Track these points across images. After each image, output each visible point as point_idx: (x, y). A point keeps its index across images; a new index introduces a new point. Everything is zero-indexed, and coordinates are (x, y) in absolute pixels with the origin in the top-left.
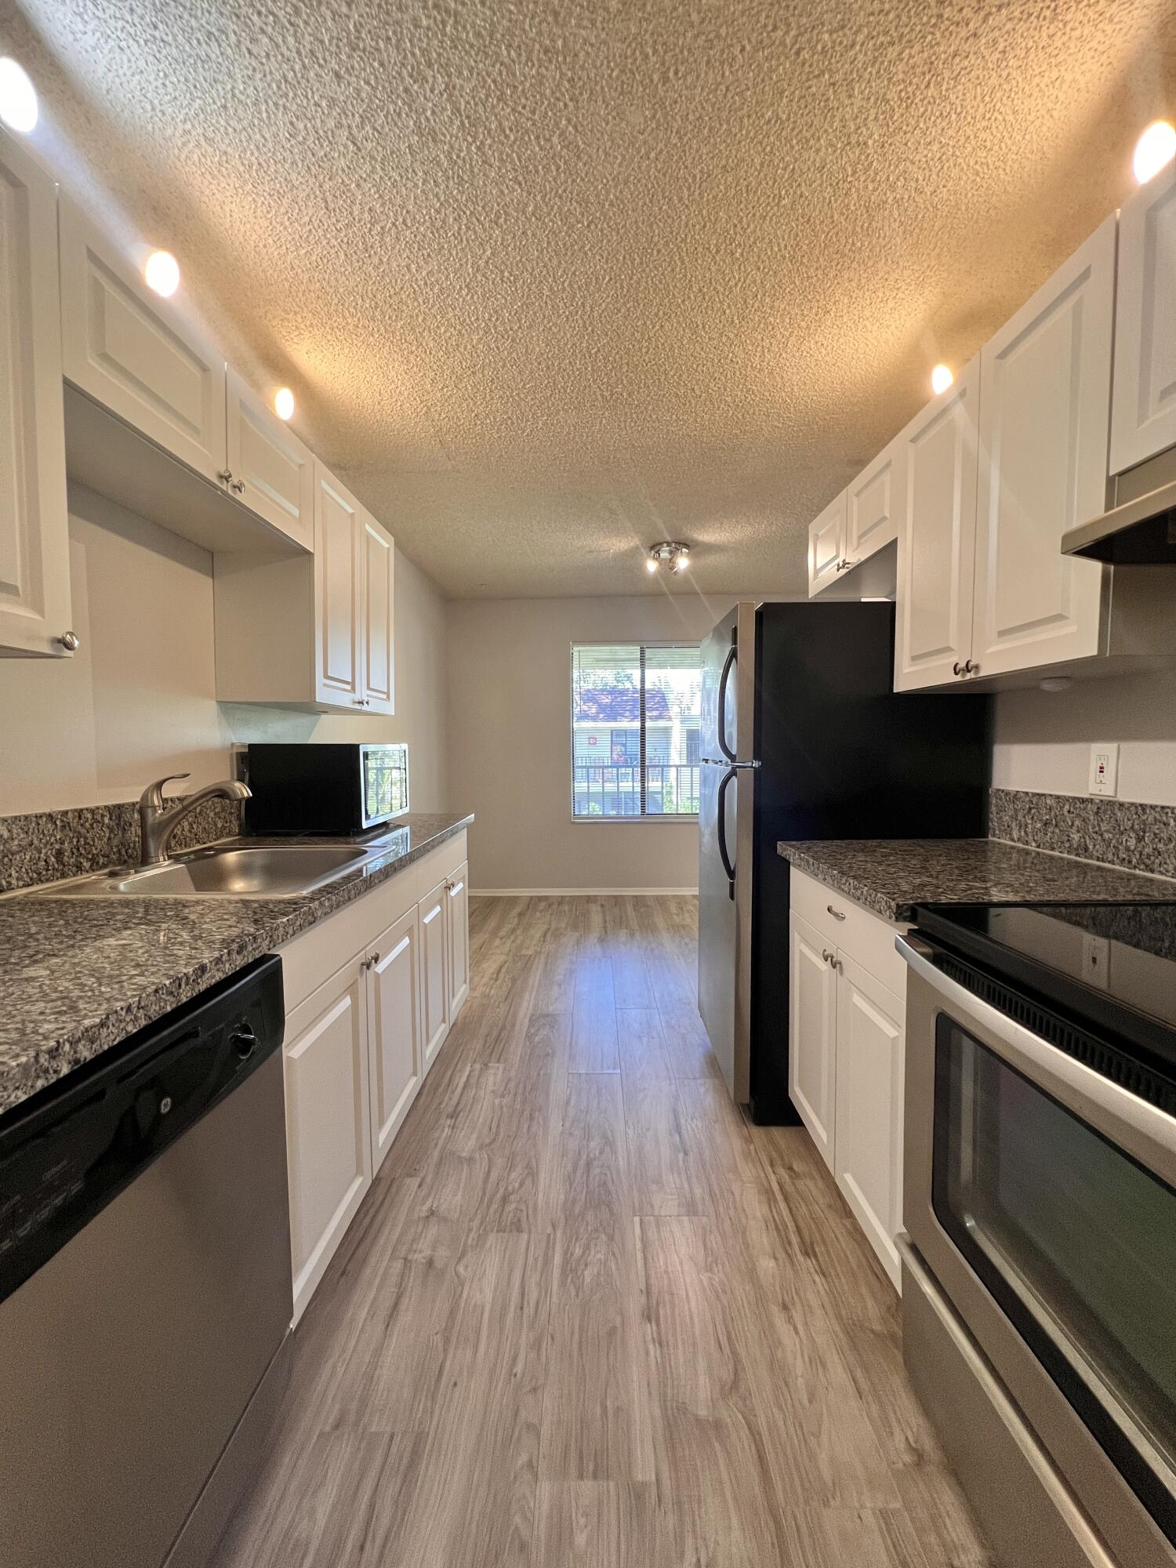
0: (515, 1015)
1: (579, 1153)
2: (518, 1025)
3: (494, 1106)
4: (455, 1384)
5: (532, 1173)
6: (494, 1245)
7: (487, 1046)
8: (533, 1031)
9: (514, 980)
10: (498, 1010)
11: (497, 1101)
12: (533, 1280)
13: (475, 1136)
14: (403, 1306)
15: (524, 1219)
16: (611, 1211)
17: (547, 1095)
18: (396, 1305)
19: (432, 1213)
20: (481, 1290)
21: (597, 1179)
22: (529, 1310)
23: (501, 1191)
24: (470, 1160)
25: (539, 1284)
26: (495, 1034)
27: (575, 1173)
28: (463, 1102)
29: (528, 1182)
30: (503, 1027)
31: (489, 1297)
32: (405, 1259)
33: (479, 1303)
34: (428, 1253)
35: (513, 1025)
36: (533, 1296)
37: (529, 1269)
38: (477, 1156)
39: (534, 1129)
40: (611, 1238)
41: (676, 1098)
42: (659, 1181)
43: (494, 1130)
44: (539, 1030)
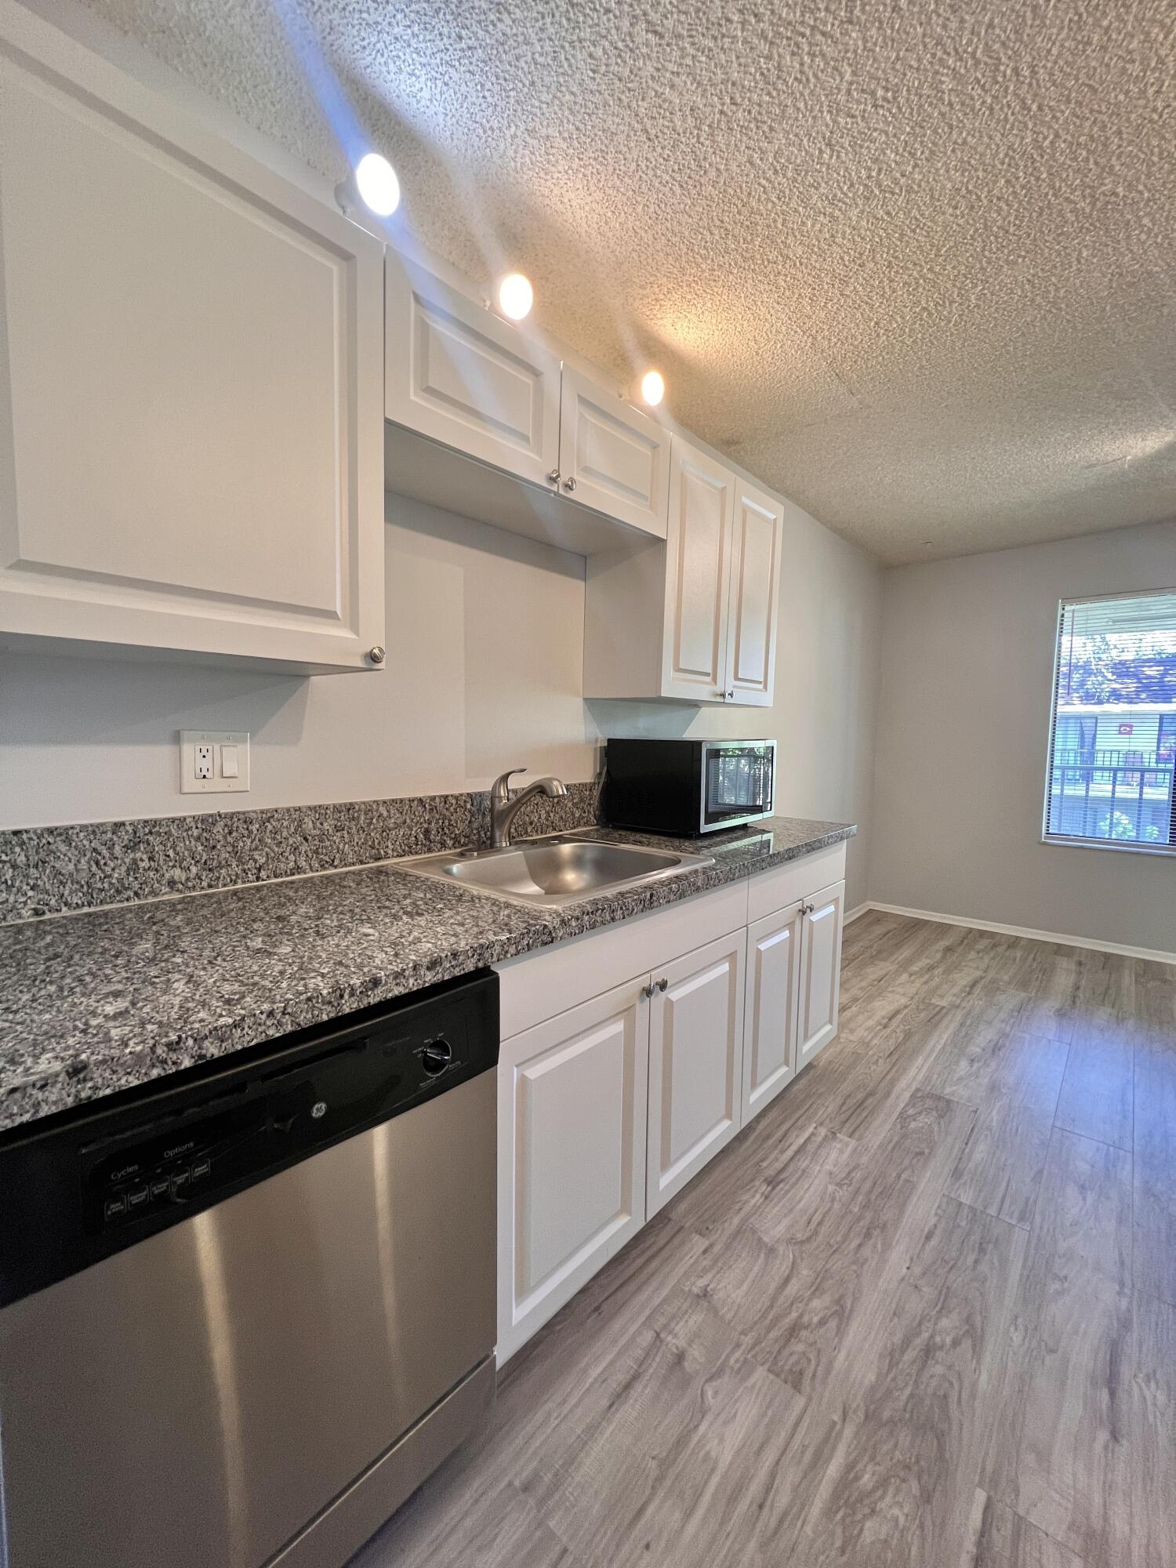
0: (893, 1083)
1: (920, 1324)
2: (893, 1095)
3: (825, 1193)
4: (647, 1547)
5: (841, 1314)
6: (758, 1384)
7: (844, 1109)
8: (911, 1112)
9: (908, 1035)
10: (874, 1067)
11: (831, 1188)
12: (790, 1477)
13: (786, 1222)
14: (635, 1393)
15: (809, 1373)
16: (941, 1449)
17: (902, 1208)
18: (628, 1386)
19: (705, 1294)
20: (721, 1440)
21: (934, 1383)
22: (768, 1518)
23: (794, 1315)
24: (771, 1251)
25: (795, 1489)
26: (860, 1096)
27: (903, 1351)
28: (791, 1169)
29: (833, 1324)
30: (871, 1094)
31: (727, 1457)
32: (658, 1335)
33: (713, 1454)
34: (682, 1343)
35: (888, 1095)
36: (782, 1499)
37: (789, 1455)
38: (781, 1249)
39: (866, 1251)
40: (926, 1497)
41: (1125, 1325)
42: (1043, 1457)
43: (812, 1226)
44: (920, 1113)
